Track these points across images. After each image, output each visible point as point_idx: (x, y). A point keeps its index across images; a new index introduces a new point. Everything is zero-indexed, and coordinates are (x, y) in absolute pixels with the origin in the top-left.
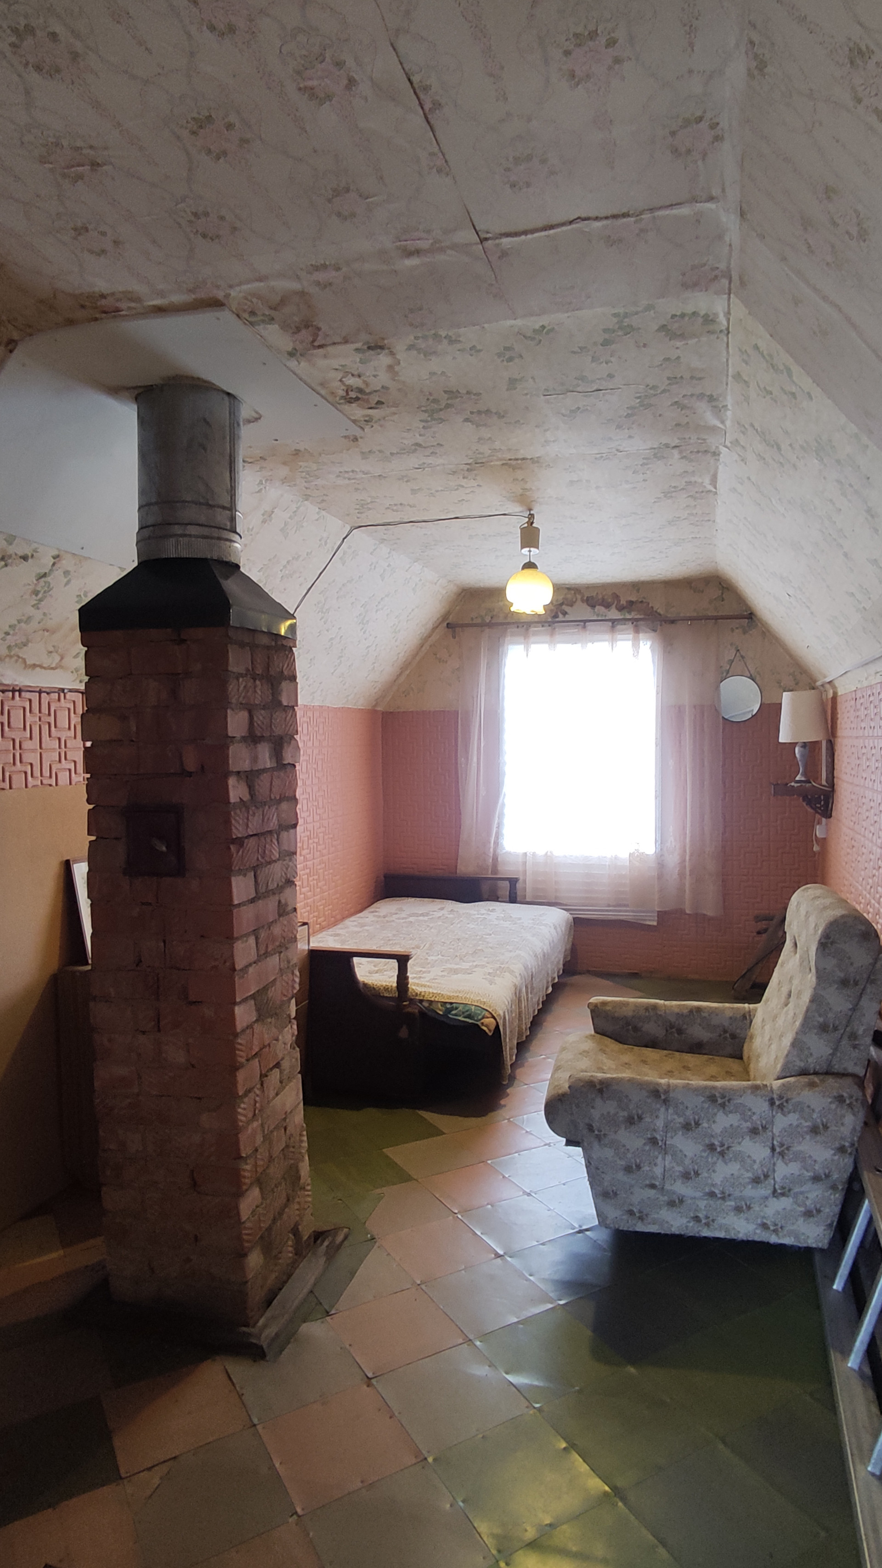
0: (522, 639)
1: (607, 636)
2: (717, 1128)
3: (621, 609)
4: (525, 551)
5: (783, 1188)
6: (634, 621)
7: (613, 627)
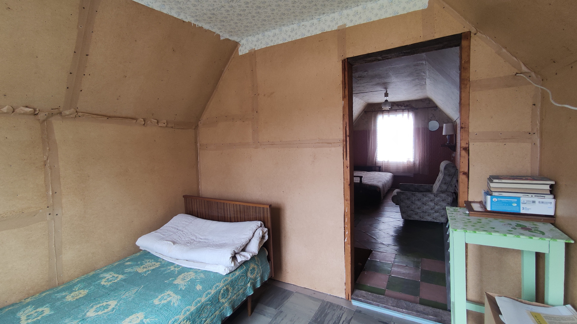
0: (382, 114)
1: (402, 113)
2: (424, 200)
3: (405, 106)
4: (385, 98)
5: (437, 211)
6: (408, 109)
7: (403, 111)
